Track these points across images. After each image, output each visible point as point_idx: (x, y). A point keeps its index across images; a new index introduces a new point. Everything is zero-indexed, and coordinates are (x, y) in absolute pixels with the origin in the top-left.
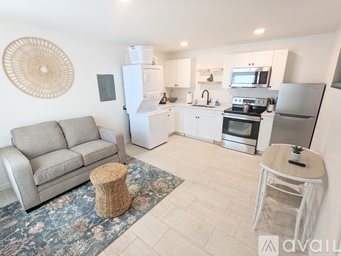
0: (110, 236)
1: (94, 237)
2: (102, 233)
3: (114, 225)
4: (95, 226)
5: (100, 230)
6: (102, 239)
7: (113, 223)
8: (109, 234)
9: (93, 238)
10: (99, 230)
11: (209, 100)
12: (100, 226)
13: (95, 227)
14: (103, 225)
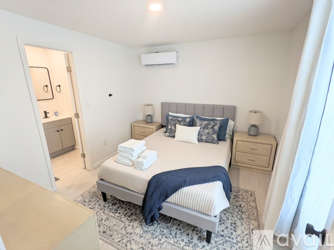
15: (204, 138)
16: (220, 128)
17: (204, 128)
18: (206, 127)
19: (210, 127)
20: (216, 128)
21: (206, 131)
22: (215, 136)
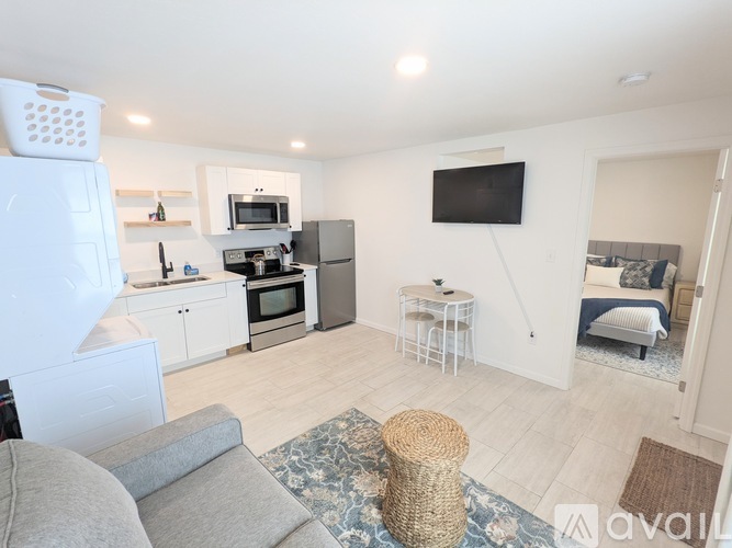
0: (504, 508)
1: (513, 534)
2: (502, 522)
3: (478, 505)
4: (489, 541)
5: (495, 527)
6: (514, 520)
7: (474, 508)
8: (501, 509)
9: (517, 537)
10: (497, 530)
11: (168, 266)
12: (488, 529)
13: (492, 539)
14: (483, 524)
15: (629, 281)
16: (654, 270)
17: (630, 270)
18: (633, 268)
19: (639, 268)
20: (648, 269)
21: (634, 273)
22: (646, 280)
